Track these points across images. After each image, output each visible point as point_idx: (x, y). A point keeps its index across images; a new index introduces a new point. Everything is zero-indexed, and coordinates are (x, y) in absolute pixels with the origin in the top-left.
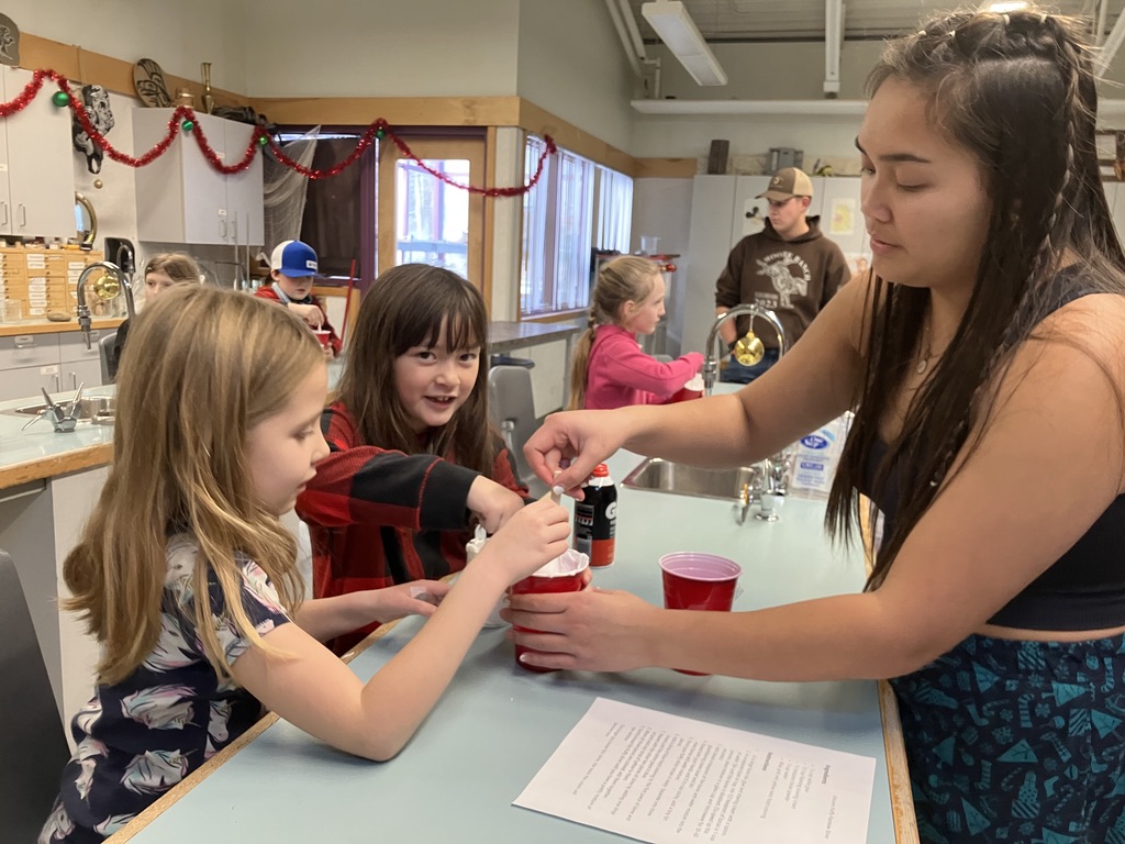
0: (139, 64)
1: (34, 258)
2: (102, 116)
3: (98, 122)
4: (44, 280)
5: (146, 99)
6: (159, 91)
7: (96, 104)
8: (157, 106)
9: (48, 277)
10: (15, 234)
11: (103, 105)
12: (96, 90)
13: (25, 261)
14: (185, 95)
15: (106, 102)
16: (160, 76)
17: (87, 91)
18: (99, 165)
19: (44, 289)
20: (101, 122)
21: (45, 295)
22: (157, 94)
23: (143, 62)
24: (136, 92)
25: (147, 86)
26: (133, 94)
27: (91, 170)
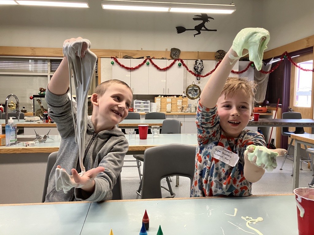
0: (217, 52)
1: (169, 99)
2: (199, 66)
4: (171, 104)
7: (198, 64)
9: (172, 103)
10: (166, 94)
11: (200, 64)
12: (198, 61)
13: (166, 100)
15: (201, 63)
18: (200, 78)
19: (171, 106)
20: (199, 68)
21: (171, 107)
25: (219, 57)
27: (198, 79)
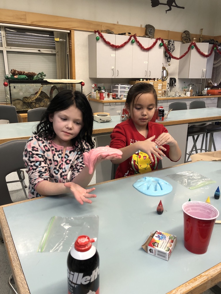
0: (184, 32)
2: (172, 48)
3: (171, 49)
5: (184, 41)
6: (188, 39)
7: (171, 45)
8: (187, 43)
10: (148, 78)
12: (171, 41)
14: (194, 39)
15: (173, 44)
16: (189, 35)
17: (169, 42)
18: (170, 60)
22: (187, 40)
23: (185, 32)
24: (182, 40)
25: (185, 38)
26: (181, 41)
27: (168, 61)
